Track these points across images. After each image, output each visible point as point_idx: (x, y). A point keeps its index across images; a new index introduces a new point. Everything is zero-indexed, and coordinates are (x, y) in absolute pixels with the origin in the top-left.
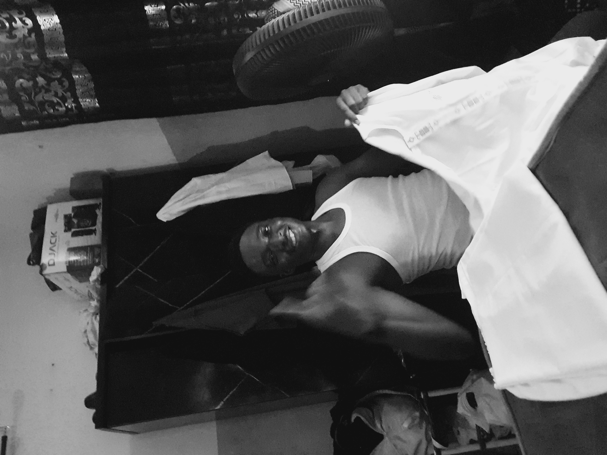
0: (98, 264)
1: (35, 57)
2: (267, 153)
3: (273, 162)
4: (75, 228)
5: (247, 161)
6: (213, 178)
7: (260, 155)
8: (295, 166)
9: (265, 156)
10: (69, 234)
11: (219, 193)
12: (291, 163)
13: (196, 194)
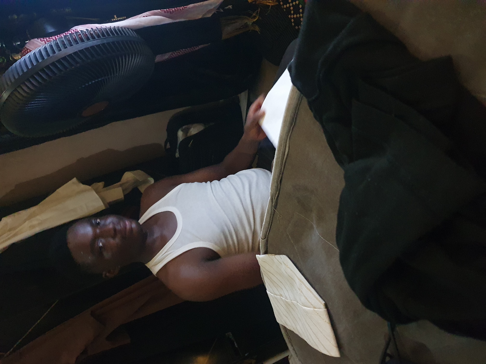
2: (75, 180)
3: (82, 186)
5: (57, 190)
6: (24, 214)
7: (68, 183)
8: (105, 186)
9: (73, 183)
11: (33, 227)
12: (101, 184)
13: (9, 233)
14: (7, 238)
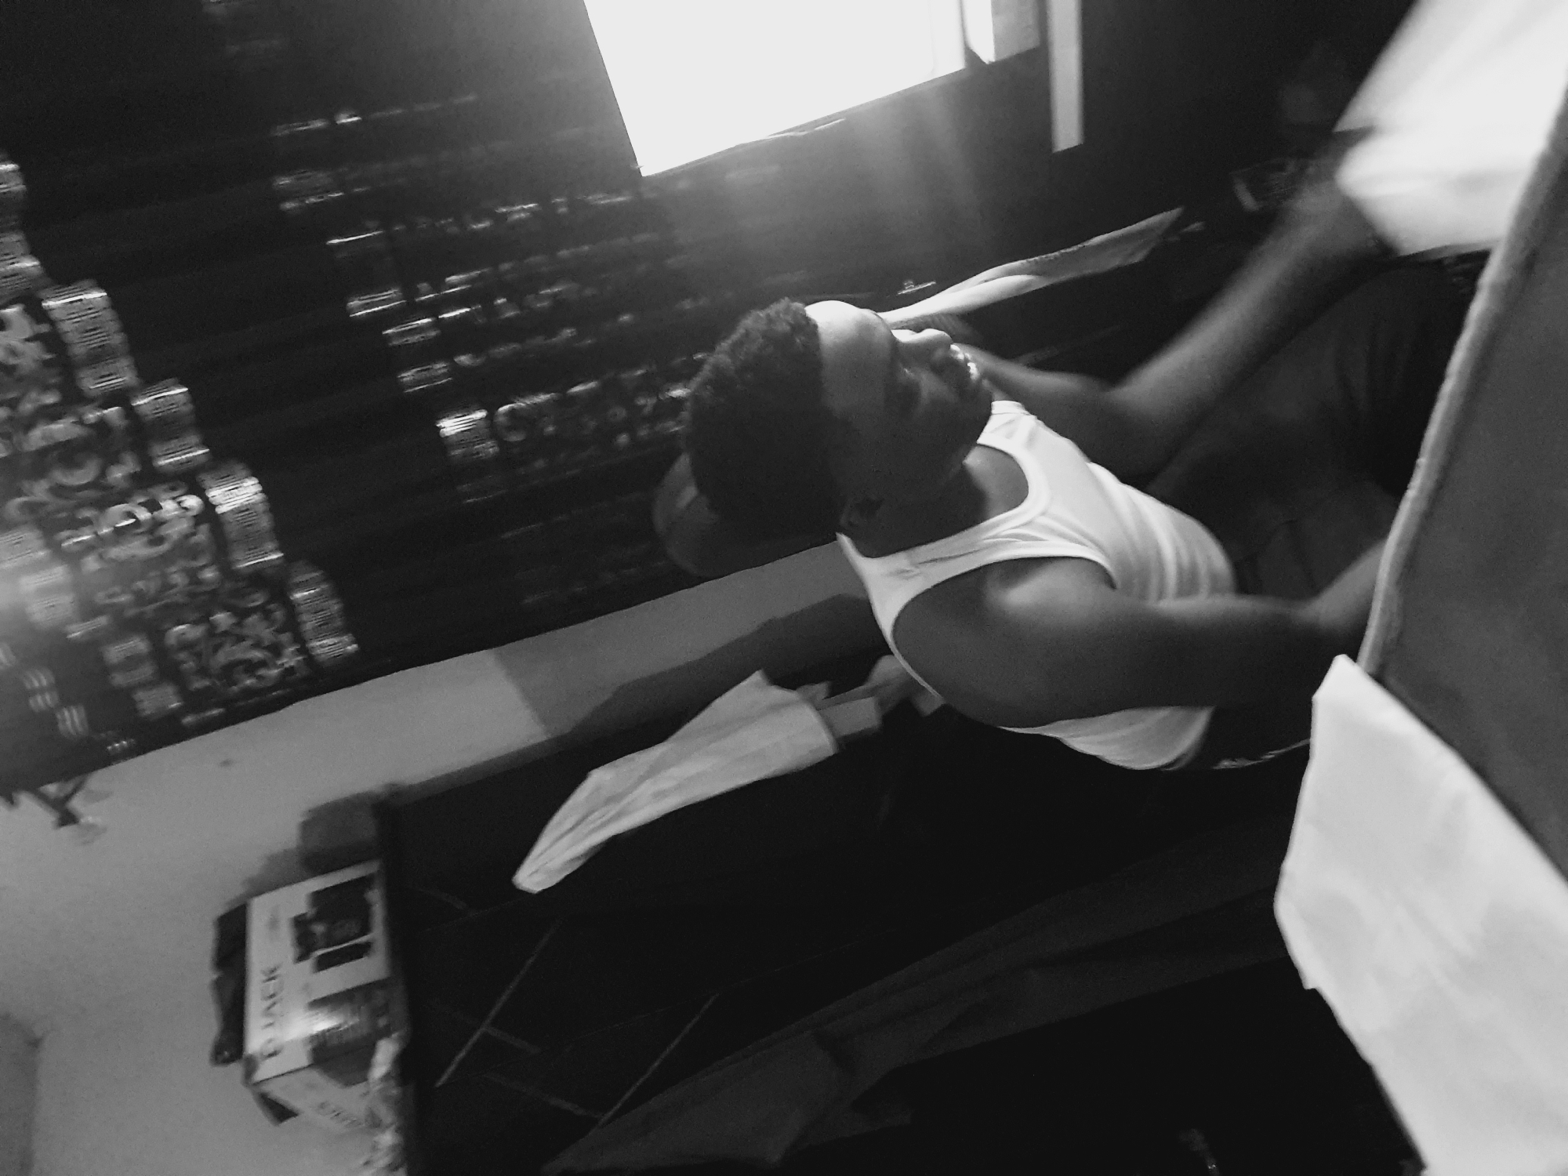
0: (385, 1033)
1: (209, 574)
3: (778, 694)
4: (321, 948)
6: (639, 761)
7: (743, 684)
8: (832, 693)
9: (754, 685)
10: (307, 965)
12: (820, 689)
13: (604, 810)
14: (599, 822)
